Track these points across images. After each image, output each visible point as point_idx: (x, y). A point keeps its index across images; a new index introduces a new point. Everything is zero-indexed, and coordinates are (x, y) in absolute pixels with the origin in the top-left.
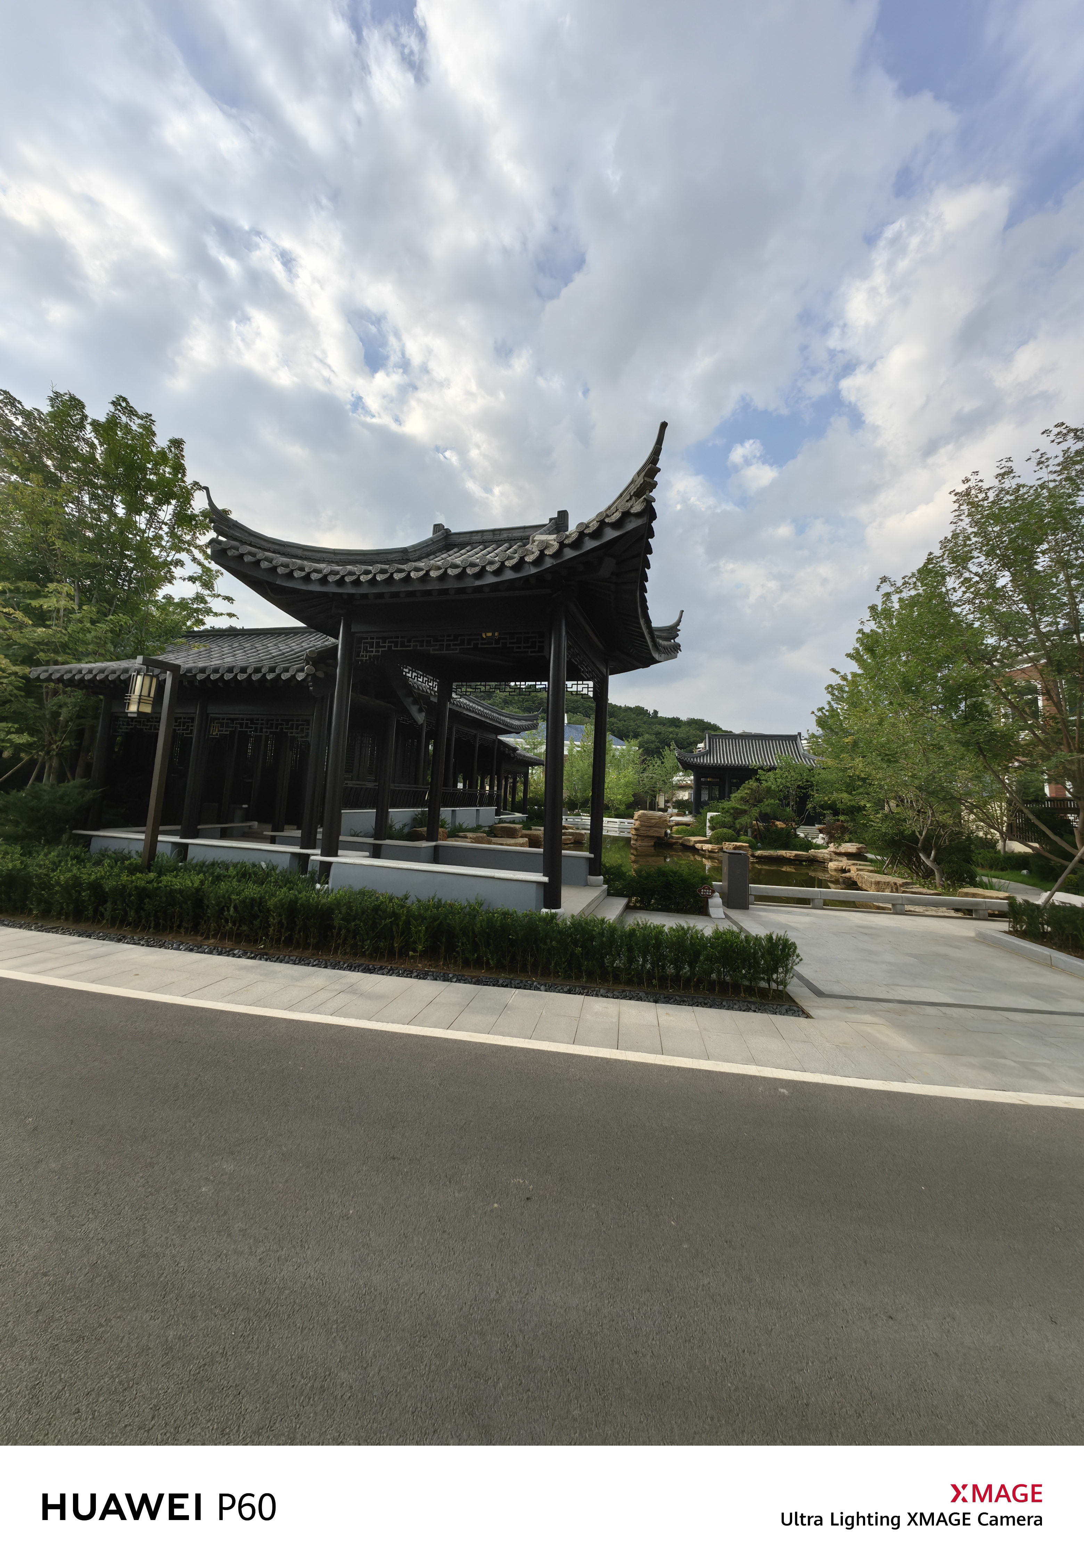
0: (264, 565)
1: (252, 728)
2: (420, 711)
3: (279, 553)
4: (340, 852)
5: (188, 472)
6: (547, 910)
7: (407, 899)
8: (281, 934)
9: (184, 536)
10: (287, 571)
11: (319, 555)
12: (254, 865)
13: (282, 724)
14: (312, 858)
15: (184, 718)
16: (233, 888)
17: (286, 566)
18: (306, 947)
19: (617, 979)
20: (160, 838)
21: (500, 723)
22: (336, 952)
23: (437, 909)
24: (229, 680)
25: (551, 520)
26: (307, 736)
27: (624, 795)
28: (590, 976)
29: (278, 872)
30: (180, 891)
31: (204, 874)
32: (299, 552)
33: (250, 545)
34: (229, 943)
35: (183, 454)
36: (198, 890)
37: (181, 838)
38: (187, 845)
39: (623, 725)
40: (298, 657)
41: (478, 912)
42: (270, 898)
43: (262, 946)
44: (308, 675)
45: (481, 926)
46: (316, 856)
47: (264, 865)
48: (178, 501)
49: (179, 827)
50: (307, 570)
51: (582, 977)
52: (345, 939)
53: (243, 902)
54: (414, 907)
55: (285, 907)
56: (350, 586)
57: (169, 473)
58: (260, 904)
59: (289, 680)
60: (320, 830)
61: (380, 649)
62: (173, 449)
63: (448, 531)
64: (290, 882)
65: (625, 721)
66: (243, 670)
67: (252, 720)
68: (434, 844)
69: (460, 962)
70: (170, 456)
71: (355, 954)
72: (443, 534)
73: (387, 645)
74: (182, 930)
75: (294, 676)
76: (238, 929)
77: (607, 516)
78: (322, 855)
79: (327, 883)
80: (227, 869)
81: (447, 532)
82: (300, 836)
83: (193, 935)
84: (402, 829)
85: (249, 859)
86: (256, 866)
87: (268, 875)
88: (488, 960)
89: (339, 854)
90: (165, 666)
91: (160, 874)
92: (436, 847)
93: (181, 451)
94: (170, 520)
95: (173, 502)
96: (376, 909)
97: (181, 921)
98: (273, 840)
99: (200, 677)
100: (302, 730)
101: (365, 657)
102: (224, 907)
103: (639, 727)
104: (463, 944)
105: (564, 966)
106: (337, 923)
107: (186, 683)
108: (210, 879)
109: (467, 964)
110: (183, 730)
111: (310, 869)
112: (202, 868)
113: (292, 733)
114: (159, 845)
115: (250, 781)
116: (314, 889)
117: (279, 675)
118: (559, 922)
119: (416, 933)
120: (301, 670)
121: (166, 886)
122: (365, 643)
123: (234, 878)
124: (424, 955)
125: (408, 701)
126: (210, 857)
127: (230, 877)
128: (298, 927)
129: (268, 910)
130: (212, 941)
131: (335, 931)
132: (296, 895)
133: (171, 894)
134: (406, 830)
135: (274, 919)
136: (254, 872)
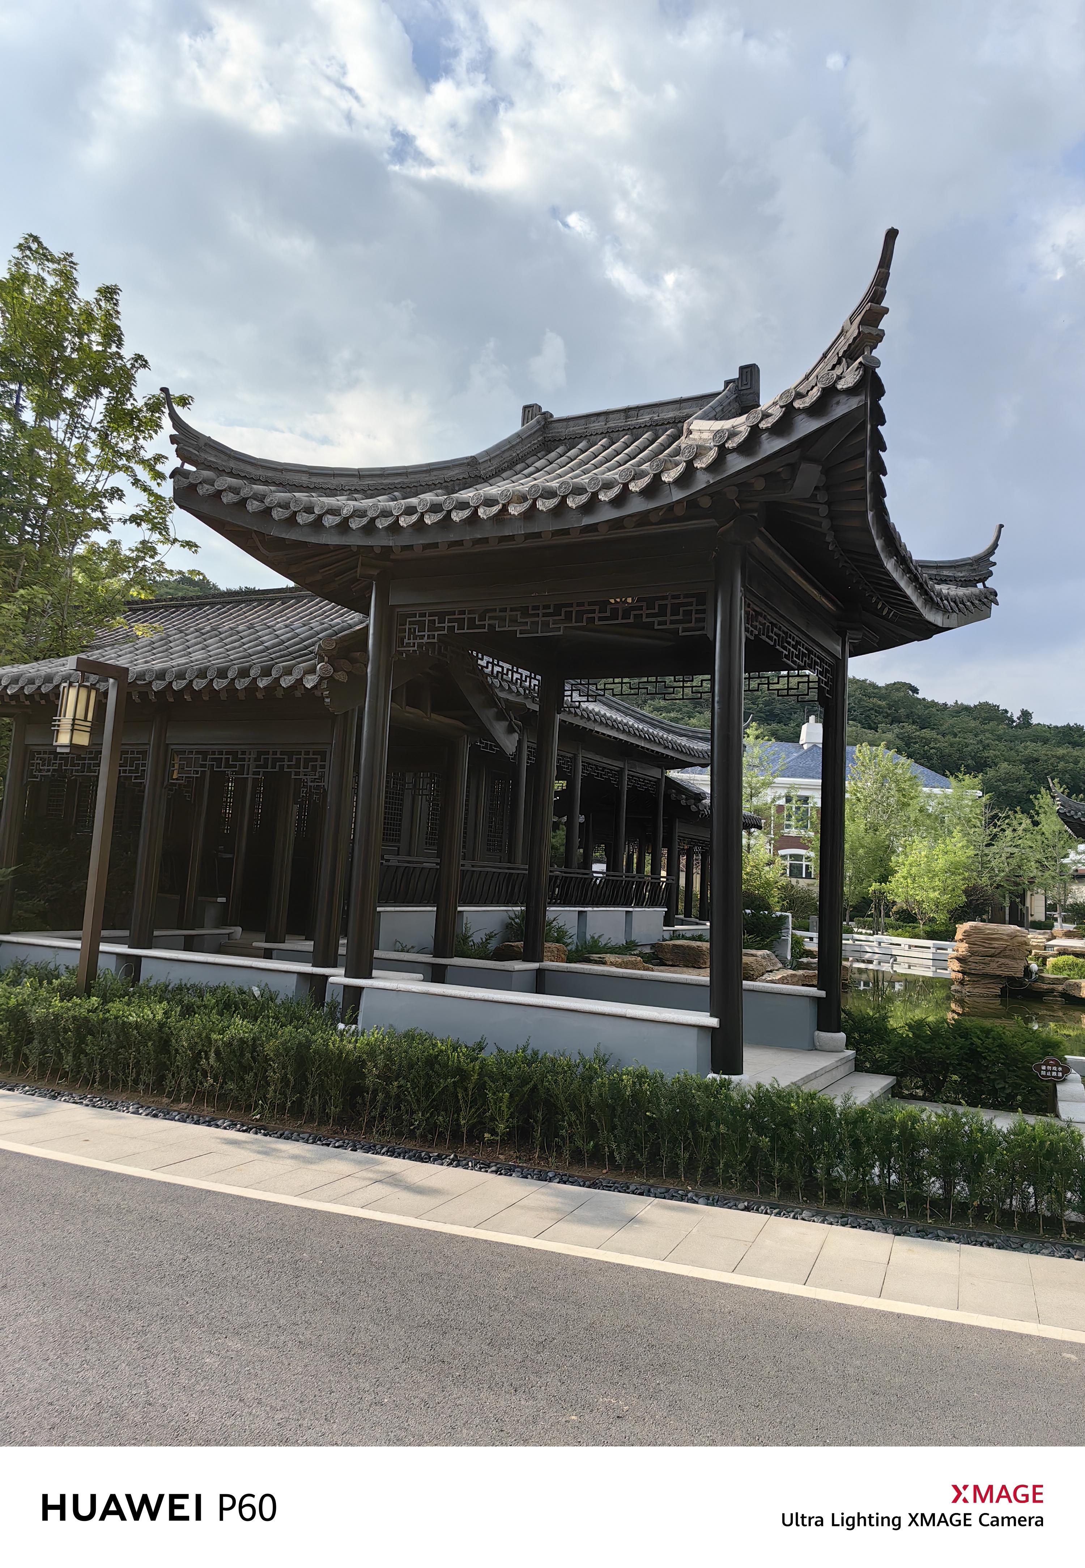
0: (253, 506)
1: (235, 766)
2: (510, 730)
3: (274, 483)
4: (375, 973)
5: (126, 339)
6: (715, 1075)
7: (481, 1049)
8: (286, 1097)
9: (121, 445)
10: (286, 514)
11: (334, 482)
12: (242, 992)
13: (283, 760)
14: (331, 980)
15: (132, 753)
16: (213, 1023)
17: (285, 506)
18: (324, 1119)
19: (834, 1196)
20: (103, 947)
21: (666, 747)
22: (369, 1131)
23: (529, 1065)
24: (200, 690)
25: (727, 383)
26: (322, 777)
27: (944, 891)
28: (788, 1188)
29: (278, 1002)
30: (137, 1026)
31: (168, 1003)
32: (304, 479)
33: (231, 474)
34: (209, 1109)
35: (119, 309)
36: (161, 1025)
37: (129, 947)
38: (139, 958)
39: (951, 745)
40: (306, 647)
41: (596, 1073)
42: (268, 1040)
43: (258, 1117)
44: (322, 679)
45: (601, 1095)
46: (338, 977)
47: (257, 992)
48: (113, 390)
49: (126, 933)
50: (317, 511)
51: (773, 1190)
52: (384, 1109)
53: (229, 1044)
54: (491, 1060)
55: (292, 1052)
56: (383, 533)
57: (99, 344)
58: (254, 1046)
59: (292, 688)
60: (343, 941)
61: (436, 633)
62: (103, 304)
63: (547, 416)
64: (299, 1018)
65: (955, 735)
66: (222, 673)
67: (234, 754)
68: (535, 965)
69: (566, 1154)
70: (97, 313)
71: (400, 1134)
72: (538, 422)
73: (446, 625)
74: (141, 1087)
75: (300, 681)
76: (221, 1087)
77: (799, 396)
78: (346, 976)
79: (355, 1022)
80: (201, 996)
81: (545, 419)
82: (311, 949)
83: (155, 1096)
84: (485, 944)
85: (234, 981)
86: (244, 993)
87: (263, 1007)
88: (612, 1153)
89: (373, 975)
90: (104, 670)
91: (105, 1000)
92: (539, 971)
93: (115, 304)
94: (101, 422)
95: (106, 392)
96: (432, 1061)
97: (138, 1074)
98: (268, 954)
99: (158, 686)
100: (314, 768)
101: (411, 645)
102: (200, 1052)
103: (986, 747)
104: (570, 1125)
105: (740, 1168)
106: (369, 1081)
107: (135, 697)
108: (178, 1009)
109: (577, 1158)
110: (131, 771)
111: (328, 999)
112: (164, 993)
113: (297, 774)
114: (101, 959)
115: (230, 856)
116: (335, 1029)
117: (277, 680)
118: (734, 1095)
119: (495, 1103)
120: (312, 671)
121: (116, 1018)
122: (411, 623)
123: (212, 1009)
124: (508, 1140)
125: (487, 715)
126: (176, 976)
127: (205, 1007)
128: (311, 1087)
129: (266, 1059)
130: (184, 1105)
131: (368, 1097)
132: (307, 1037)
133: (125, 1027)
134: (493, 945)
135: (275, 1073)
136: (242, 1000)
